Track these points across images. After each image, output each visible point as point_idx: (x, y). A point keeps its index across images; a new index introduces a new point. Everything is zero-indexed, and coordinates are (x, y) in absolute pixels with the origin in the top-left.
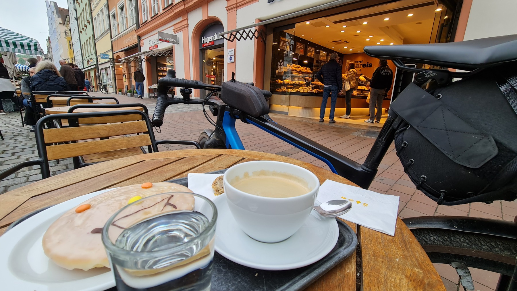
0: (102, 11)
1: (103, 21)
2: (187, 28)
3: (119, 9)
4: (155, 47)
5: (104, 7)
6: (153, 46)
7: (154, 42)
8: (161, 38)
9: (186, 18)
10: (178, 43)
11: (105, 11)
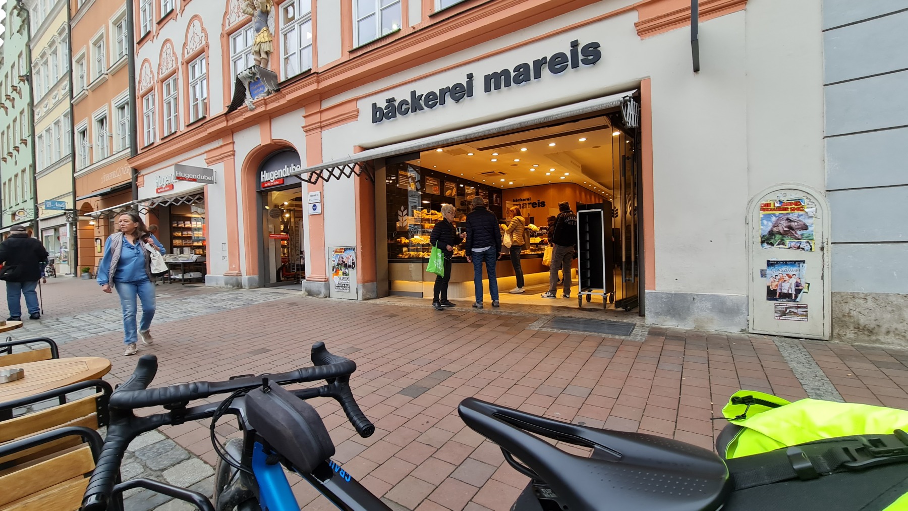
0: (57, 123)
1: (57, 141)
2: (232, 157)
3: (97, 123)
4: (168, 188)
5: (62, 117)
6: (164, 187)
7: (167, 179)
8: (181, 175)
9: (231, 141)
10: (214, 181)
11: (65, 123)
